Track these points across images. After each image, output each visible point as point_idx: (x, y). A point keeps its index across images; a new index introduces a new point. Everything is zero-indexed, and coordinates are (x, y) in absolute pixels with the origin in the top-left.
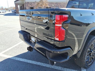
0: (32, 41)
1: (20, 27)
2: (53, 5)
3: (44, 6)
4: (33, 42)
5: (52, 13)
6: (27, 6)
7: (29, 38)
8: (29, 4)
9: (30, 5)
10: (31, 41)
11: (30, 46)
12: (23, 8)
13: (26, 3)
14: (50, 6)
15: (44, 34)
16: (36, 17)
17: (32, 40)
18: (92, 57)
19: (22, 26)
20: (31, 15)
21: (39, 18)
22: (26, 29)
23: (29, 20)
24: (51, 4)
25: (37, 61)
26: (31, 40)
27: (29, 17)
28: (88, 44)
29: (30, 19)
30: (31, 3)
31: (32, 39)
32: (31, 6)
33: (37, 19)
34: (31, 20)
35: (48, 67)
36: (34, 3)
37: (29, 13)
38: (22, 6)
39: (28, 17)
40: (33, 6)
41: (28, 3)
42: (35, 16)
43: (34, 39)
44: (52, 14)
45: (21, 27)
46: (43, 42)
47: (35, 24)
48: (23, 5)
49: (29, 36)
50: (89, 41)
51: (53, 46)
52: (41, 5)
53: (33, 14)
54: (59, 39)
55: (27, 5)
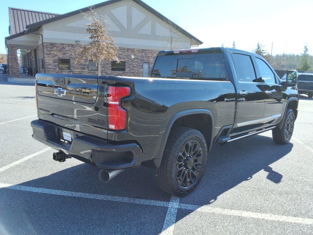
0: (65, 140)
1: (36, 110)
2: (133, 57)
3: (103, 57)
4: (66, 142)
5: (104, 83)
6: (48, 54)
7: (57, 135)
8: (55, 48)
9: (60, 51)
10: (63, 141)
11: (60, 151)
12: (33, 59)
13: (45, 44)
14: (124, 58)
15: (91, 120)
16: (78, 90)
17: (65, 138)
18: (192, 173)
19: (41, 109)
20: (65, 84)
21: (84, 90)
22: (53, 114)
23: (62, 95)
24: (126, 54)
25: (74, 191)
26: (63, 139)
27: (61, 89)
28: (177, 142)
29: (63, 93)
30: (62, 47)
31: (65, 136)
32: (60, 55)
33: (79, 93)
34: (65, 94)
35: (100, 199)
36: (72, 45)
37: (62, 82)
38: (30, 53)
39: (59, 88)
40: (68, 55)
41: (52, 45)
42: (75, 87)
43: (70, 135)
44: (103, 85)
45: (38, 112)
46: (88, 136)
47: (74, 103)
48: (35, 51)
49: (59, 129)
50: (180, 137)
51: (106, 142)
52: (95, 55)
53: (69, 82)
54: (115, 127)
55: (50, 51)
